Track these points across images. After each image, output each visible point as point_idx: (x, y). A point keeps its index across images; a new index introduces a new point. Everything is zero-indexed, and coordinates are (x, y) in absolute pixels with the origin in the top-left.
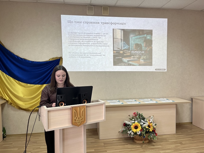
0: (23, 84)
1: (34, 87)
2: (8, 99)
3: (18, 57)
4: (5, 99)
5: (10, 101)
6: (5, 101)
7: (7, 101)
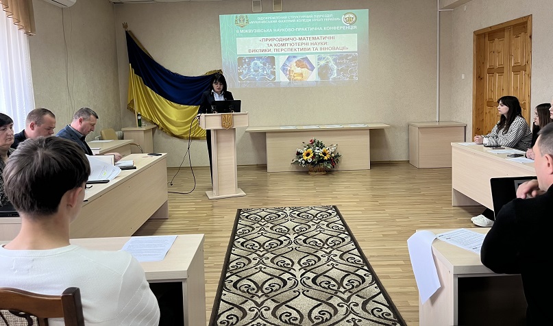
0: (175, 105)
1: (188, 109)
2: (158, 123)
3: (169, 72)
4: (155, 124)
5: (161, 125)
6: (155, 126)
7: (158, 126)
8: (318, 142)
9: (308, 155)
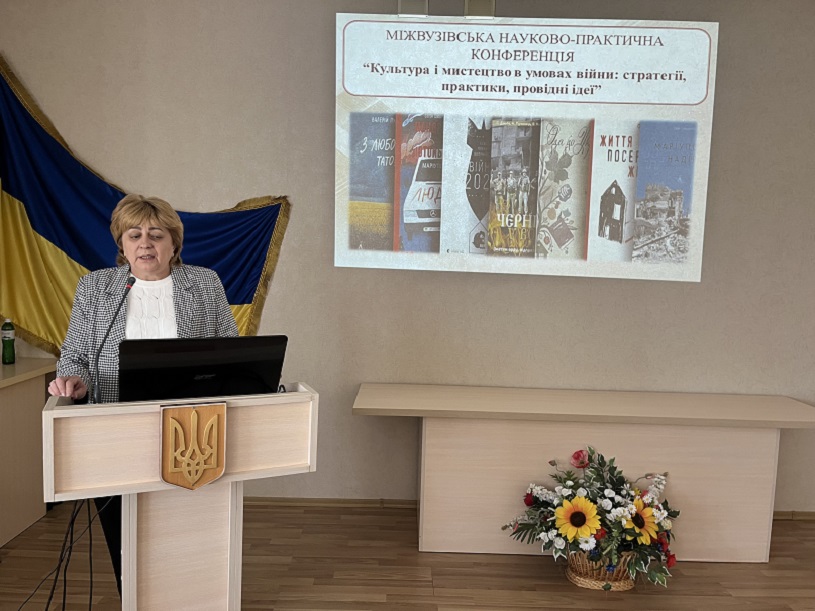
8: (602, 462)
9: (578, 519)
